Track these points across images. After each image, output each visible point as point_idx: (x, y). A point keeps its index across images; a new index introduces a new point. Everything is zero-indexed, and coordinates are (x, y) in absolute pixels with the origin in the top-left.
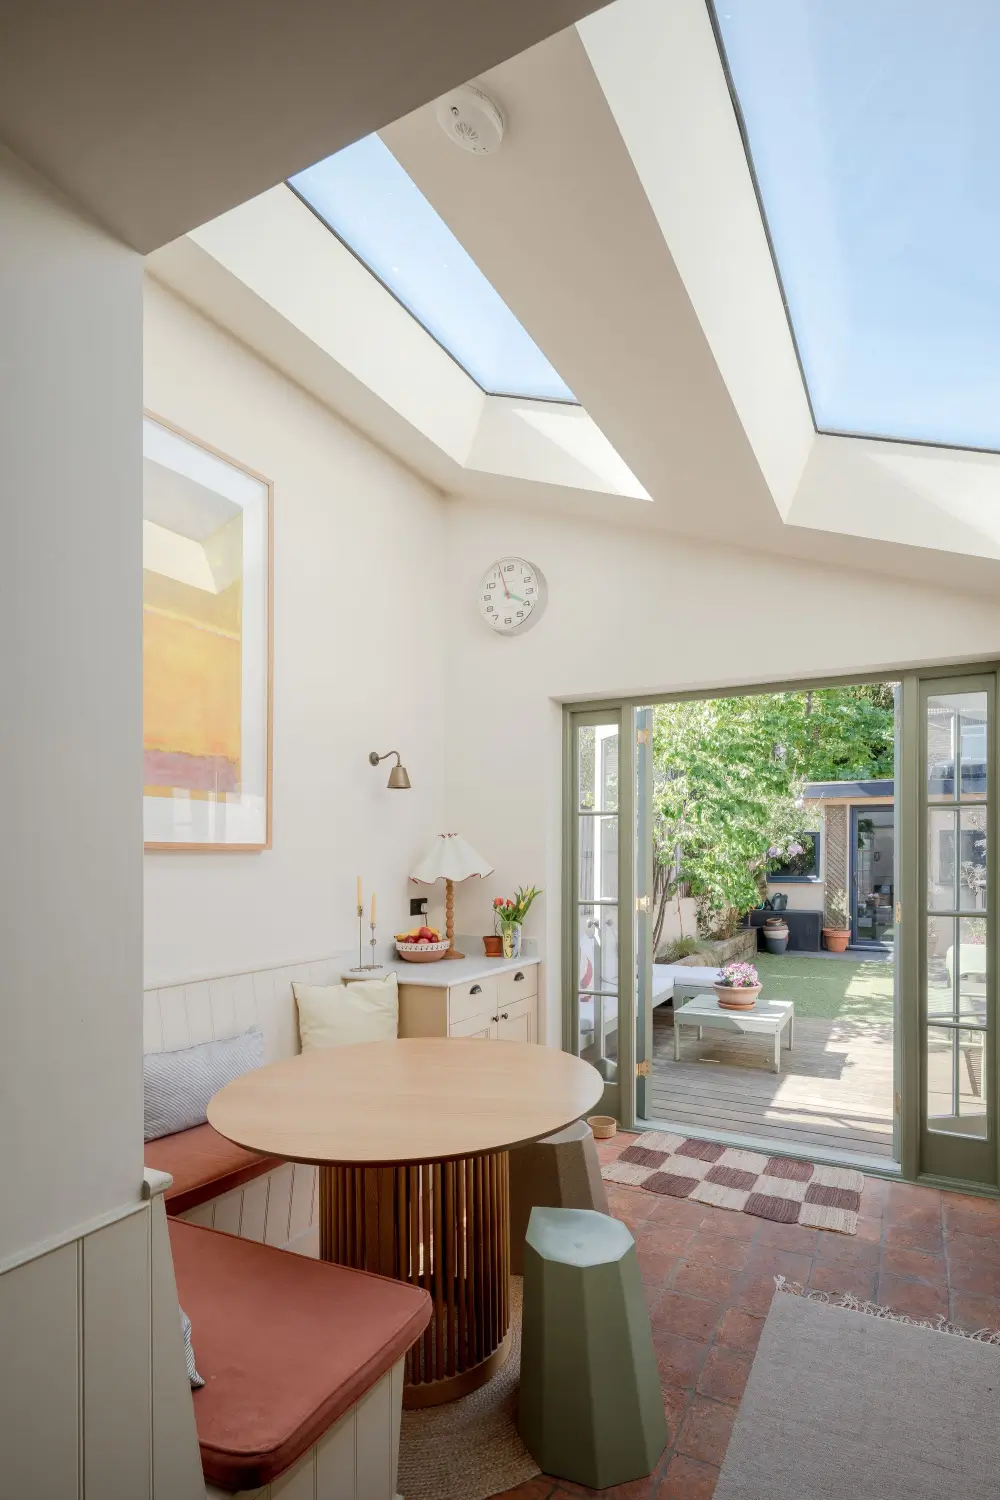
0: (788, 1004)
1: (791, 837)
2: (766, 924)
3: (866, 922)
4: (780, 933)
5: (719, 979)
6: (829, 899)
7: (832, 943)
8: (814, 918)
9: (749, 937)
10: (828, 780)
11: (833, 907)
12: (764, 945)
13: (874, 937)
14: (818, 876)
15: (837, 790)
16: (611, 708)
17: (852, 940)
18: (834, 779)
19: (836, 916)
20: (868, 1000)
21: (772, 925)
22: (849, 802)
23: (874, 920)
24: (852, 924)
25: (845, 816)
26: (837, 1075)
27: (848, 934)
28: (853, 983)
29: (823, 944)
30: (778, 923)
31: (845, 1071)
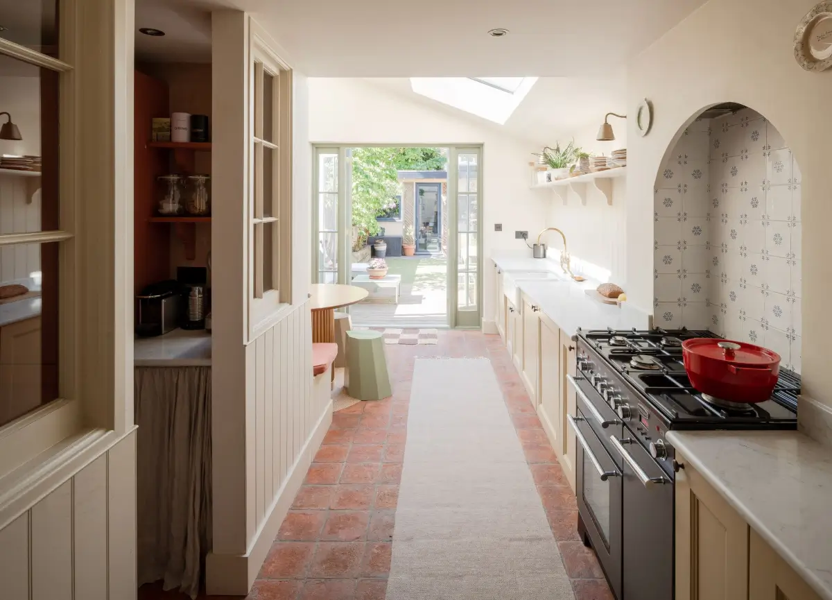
0: (400, 276)
1: (391, 199)
2: (375, 243)
3: (422, 241)
4: (382, 247)
5: (369, 266)
6: (405, 231)
7: (407, 252)
8: (399, 239)
9: (368, 250)
10: (405, 169)
11: (408, 234)
12: (374, 254)
13: (426, 248)
14: (400, 219)
15: (409, 175)
16: (335, 147)
17: (416, 250)
18: (409, 169)
19: (409, 238)
20: (426, 275)
21: (378, 243)
22: (415, 181)
23: (426, 240)
24: (416, 242)
25: (413, 187)
26: (420, 302)
27: (415, 247)
28: (418, 269)
29: (403, 252)
30: (382, 242)
31: (423, 300)
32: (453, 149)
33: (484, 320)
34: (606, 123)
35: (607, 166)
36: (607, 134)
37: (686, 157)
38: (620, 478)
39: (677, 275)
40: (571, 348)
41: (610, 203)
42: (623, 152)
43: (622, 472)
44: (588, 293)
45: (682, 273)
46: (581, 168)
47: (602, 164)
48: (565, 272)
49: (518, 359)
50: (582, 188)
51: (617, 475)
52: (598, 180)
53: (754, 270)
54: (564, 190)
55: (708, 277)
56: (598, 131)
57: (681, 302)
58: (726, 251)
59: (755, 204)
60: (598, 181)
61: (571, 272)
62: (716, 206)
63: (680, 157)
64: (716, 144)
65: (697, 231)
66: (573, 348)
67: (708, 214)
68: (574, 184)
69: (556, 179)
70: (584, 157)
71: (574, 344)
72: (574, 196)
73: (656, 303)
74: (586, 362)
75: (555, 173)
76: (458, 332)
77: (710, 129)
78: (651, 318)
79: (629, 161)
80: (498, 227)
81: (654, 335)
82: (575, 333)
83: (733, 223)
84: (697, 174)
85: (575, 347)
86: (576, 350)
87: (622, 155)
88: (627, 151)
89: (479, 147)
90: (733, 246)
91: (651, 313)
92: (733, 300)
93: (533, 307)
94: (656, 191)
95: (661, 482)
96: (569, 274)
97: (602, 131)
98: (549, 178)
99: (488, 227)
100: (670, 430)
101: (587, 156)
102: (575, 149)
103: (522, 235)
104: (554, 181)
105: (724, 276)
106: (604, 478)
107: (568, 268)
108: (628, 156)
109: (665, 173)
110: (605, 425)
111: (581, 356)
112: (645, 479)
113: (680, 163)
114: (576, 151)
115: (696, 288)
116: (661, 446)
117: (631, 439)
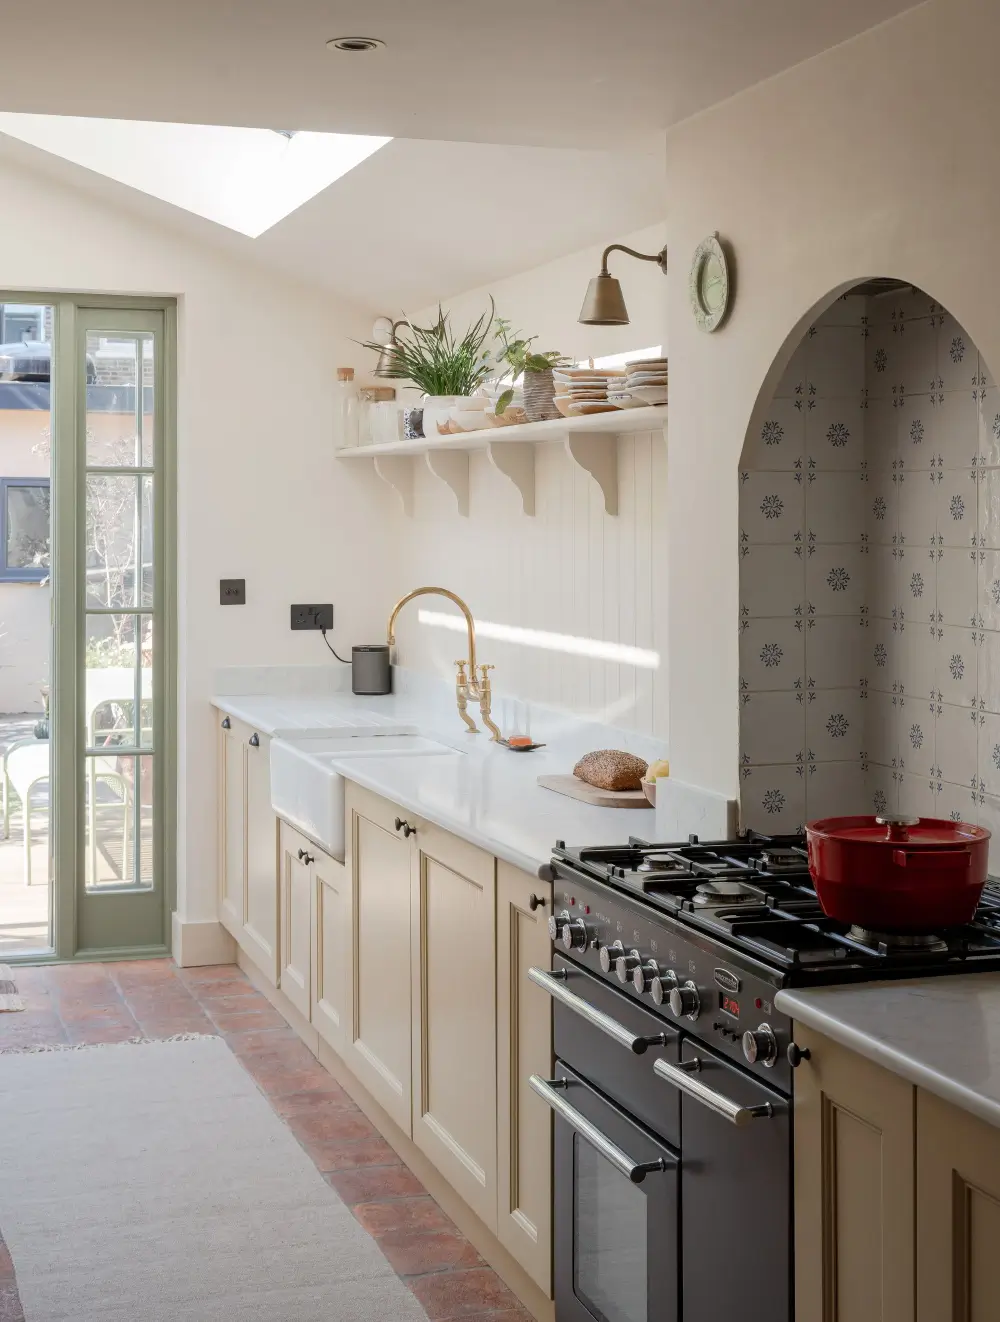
32: (69, 311)
33: (180, 918)
34: (605, 276)
35: (611, 401)
36: (610, 308)
37: (813, 390)
38: (673, 1173)
39: (794, 694)
40: (536, 903)
41: (613, 506)
42: (660, 366)
43: (678, 1152)
44: (547, 785)
45: (805, 690)
46: (530, 400)
47: (595, 393)
48: (473, 729)
49: (331, 1014)
50: (522, 460)
51: (666, 1166)
52: (578, 438)
53: (957, 667)
54: (459, 463)
55: (864, 695)
56: (582, 295)
57: (804, 762)
58: (902, 629)
59: (958, 508)
60: (581, 441)
61: (494, 728)
62: (881, 516)
63: (799, 390)
64: (879, 362)
65: (838, 580)
66: (543, 902)
67: (864, 537)
68: (500, 447)
69: (444, 430)
70: (539, 368)
71: (543, 891)
72: (494, 486)
73: (746, 768)
74: (581, 924)
75: (438, 410)
76: (90, 971)
77: (865, 320)
78: (733, 807)
79: (673, 391)
80: (233, 592)
81: (742, 845)
82: (547, 857)
83: (916, 560)
84: (838, 435)
85: (548, 897)
86: (549, 906)
87: (655, 375)
88: (670, 365)
89: (160, 310)
90: (917, 611)
91: (734, 795)
92: (917, 744)
93: (399, 824)
94: (743, 477)
95: (767, 1114)
96: (486, 733)
97: (594, 295)
98: (417, 426)
99: (196, 594)
100: (784, 988)
101: (548, 366)
102: (511, 342)
103: (312, 617)
104: (432, 438)
105: (898, 689)
106: (638, 1175)
107: (486, 712)
108: (670, 379)
109: (764, 431)
110: (640, 1046)
111: (566, 914)
112: (733, 1108)
113: (798, 405)
114: (514, 348)
115: (838, 726)
116: (765, 1036)
117: (699, 1061)
